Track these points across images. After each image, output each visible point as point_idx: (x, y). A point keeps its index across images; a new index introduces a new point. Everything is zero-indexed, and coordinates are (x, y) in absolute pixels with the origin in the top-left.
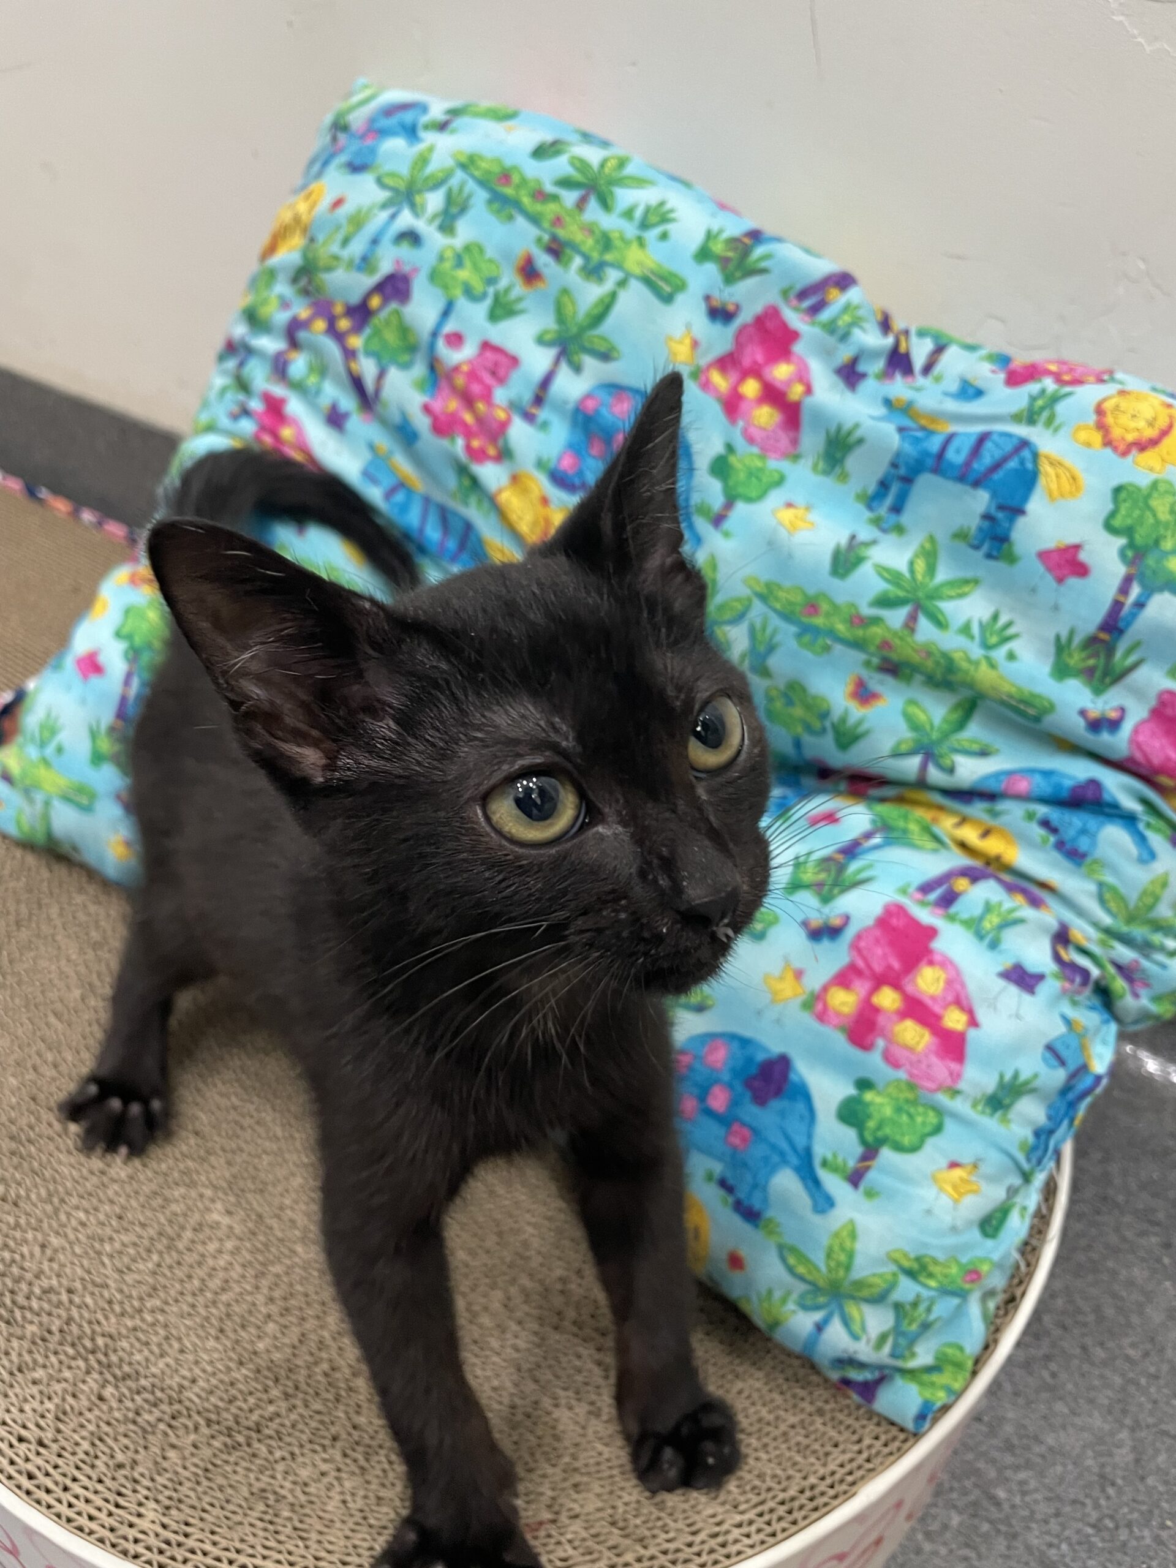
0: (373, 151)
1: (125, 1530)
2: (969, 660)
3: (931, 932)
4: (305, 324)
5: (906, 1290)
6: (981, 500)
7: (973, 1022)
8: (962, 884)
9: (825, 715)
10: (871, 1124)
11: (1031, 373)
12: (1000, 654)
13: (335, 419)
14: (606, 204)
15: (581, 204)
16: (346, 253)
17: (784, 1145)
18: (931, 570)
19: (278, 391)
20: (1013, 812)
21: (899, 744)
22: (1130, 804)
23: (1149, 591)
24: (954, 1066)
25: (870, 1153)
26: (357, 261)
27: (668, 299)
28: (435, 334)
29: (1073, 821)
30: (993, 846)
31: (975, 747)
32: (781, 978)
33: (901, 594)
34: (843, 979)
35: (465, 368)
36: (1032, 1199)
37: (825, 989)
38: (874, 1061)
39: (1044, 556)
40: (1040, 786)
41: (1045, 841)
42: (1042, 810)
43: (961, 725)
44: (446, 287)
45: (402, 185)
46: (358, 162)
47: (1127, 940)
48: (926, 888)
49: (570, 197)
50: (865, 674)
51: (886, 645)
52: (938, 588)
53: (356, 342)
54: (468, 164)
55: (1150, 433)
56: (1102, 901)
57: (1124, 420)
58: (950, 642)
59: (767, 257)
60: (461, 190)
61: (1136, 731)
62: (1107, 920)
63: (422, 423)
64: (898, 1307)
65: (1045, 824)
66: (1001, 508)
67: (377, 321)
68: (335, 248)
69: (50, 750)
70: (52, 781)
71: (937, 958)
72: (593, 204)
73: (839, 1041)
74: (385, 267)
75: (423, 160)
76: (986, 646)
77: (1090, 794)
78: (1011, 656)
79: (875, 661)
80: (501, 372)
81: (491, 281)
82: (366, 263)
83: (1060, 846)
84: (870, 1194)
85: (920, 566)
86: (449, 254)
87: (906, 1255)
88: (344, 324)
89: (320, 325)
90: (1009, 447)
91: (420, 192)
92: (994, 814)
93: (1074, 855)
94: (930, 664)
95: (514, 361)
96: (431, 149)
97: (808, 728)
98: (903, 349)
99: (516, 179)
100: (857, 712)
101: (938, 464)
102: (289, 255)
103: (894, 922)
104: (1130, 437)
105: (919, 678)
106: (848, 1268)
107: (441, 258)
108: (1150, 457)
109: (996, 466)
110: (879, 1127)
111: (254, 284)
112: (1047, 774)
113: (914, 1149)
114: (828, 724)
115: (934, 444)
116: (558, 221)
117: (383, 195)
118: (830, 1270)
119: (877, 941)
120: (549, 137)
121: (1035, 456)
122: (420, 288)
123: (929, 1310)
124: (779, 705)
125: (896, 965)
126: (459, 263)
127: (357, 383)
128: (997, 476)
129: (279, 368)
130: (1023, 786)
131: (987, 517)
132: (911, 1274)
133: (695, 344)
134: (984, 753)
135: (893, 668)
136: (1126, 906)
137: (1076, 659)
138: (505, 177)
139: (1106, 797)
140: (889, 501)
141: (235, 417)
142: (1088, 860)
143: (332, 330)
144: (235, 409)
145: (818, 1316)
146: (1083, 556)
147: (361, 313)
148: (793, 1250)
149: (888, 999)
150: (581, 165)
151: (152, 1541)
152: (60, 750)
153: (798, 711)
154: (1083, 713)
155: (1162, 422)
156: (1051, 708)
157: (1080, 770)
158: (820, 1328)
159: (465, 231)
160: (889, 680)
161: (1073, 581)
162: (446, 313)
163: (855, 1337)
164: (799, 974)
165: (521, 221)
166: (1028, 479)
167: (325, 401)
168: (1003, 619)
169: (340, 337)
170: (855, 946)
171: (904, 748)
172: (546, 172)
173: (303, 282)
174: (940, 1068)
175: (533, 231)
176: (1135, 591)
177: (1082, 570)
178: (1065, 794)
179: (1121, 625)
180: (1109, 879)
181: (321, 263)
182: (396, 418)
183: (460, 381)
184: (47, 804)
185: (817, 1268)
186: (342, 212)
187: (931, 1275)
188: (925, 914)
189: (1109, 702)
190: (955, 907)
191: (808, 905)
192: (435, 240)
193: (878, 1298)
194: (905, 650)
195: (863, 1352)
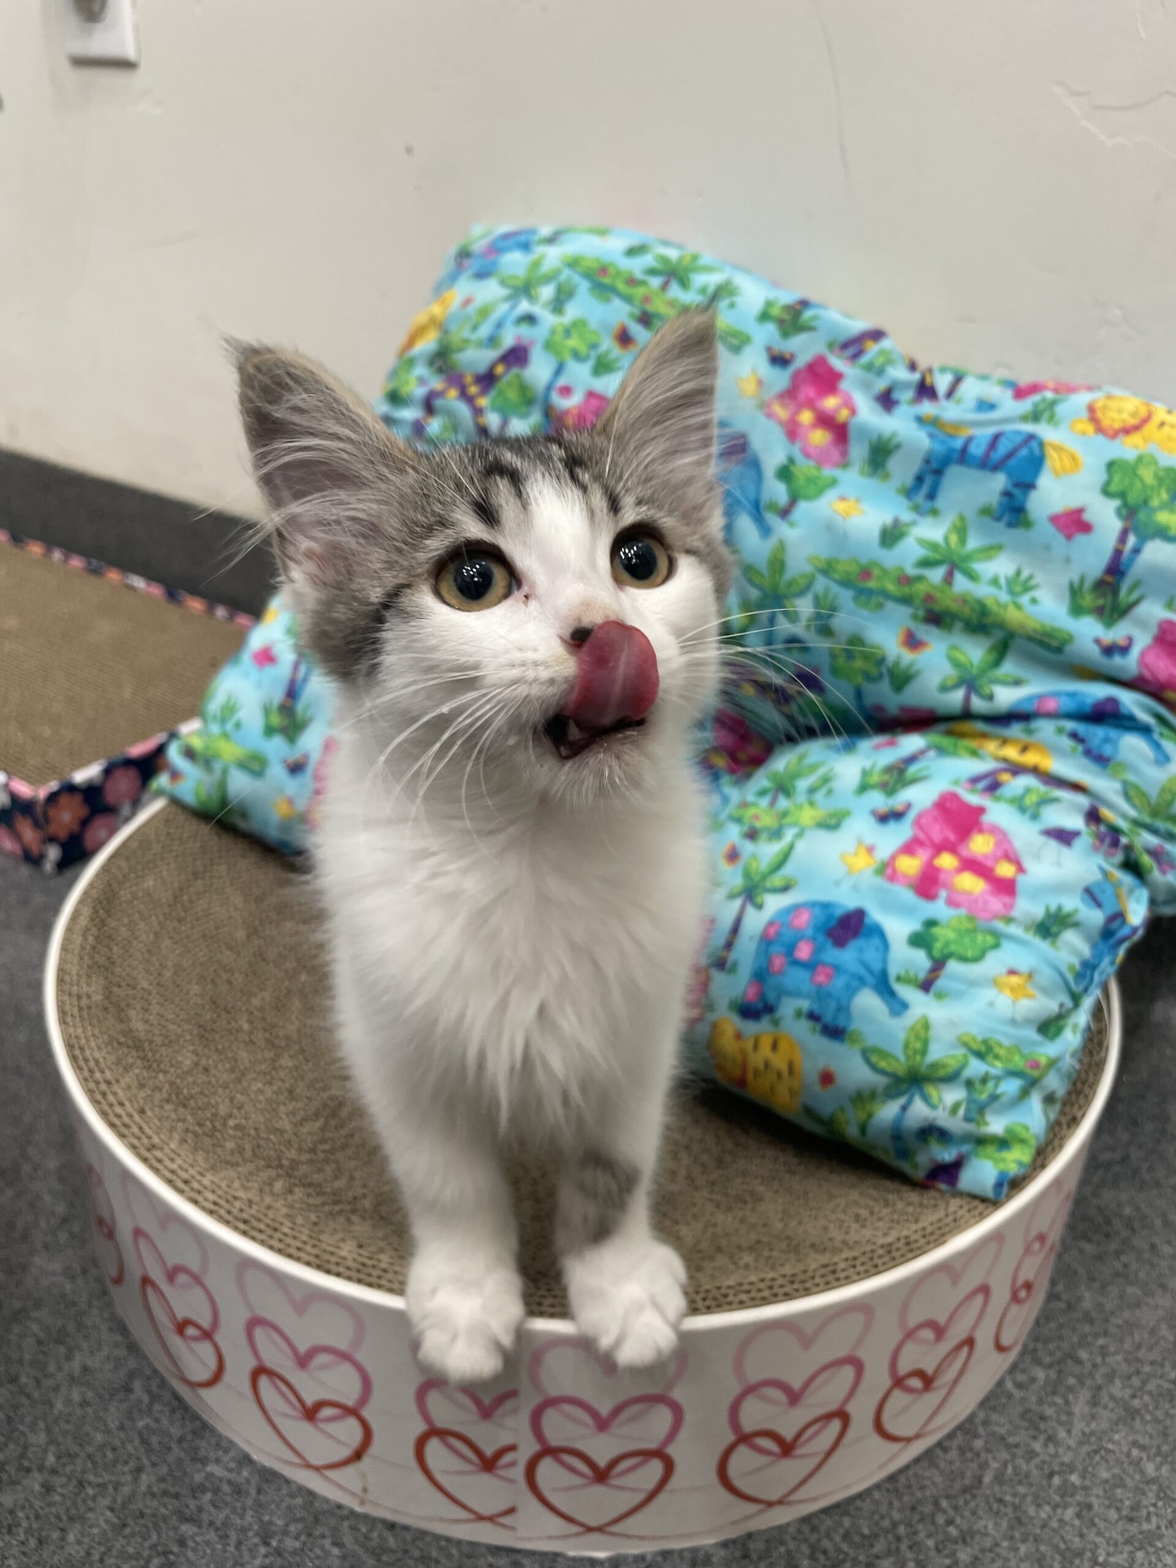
0: (495, 263)
1: (326, 1257)
2: (998, 603)
3: (981, 810)
4: (440, 394)
6: (999, 481)
7: (1021, 869)
8: (1005, 777)
9: (881, 661)
10: (938, 946)
11: (1034, 389)
12: (1025, 599)
14: (684, 284)
15: (665, 286)
16: (475, 336)
18: (963, 540)
20: (1046, 729)
21: (944, 681)
22: (1143, 717)
23: (1143, 538)
24: (1007, 899)
25: (938, 966)
26: (484, 341)
27: (736, 350)
28: (549, 388)
29: (1097, 733)
30: (1031, 758)
31: (1010, 679)
32: (856, 854)
33: (938, 557)
34: (909, 849)
35: (574, 411)
36: (1082, 1017)
37: (893, 858)
38: (939, 908)
39: (1055, 519)
40: (1066, 704)
41: (1074, 750)
42: (1070, 725)
43: (997, 663)
44: (557, 353)
45: (520, 284)
46: (483, 272)
47: (1154, 831)
48: (975, 780)
49: (655, 282)
50: (913, 626)
51: (929, 598)
52: (969, 554)
53: (483, 402)
54: (573, 263)
55: (1132, 422)
56: (1127, 796)
57: (1113, 414)
58: (982, 591)
59: (816, 318)
60: (568, 282)
61: (1143, 654)
62: (1132, 813)
64: (969, 1084)
65: (1074, 736)
66: (1017, 485)
67: (502, 384)
68: (466, 333)
69: (229, 726)
70: (229, 751)
71: (985, 826)
72: (674, 286)
73: (907, 895)
74: (508, 340)
75: (537, 264)
76: (1011, 592)
77: (1109, 708)
78: (1034, 601)
79: (921, 613)
81: (594, 346)
82: (492, 341)
83: (1088, 753)
84: (940, 996)
85: (954, 539)
86: (560, 329)
87: (974, 1039)
88: (473, 390)
89: (453, 393)
90: (1019, 440)
91: (535, 286)
92: (1030, 732)
93: (1100, 760)
94: (966, 611)
96: (543, 257)
97: (868, 677)
98: (928, 381)
99: (612, 271)
100: (907, 657)
101: (963, 456)
102: (427, 344)
103: (948, 805)
104: (1117, 425)
105: (959, 625)
106: (924, 1052)
107: (553, 332)
108: (1135, 439)
109: (1010, 455)
110: (945, 947)
111: (394, 374)
112: (1072, 695)
113: (977, 959)
114: (884, 670)
115: (958, 444)
116: (646, 299)
117: (505, 292)
118: (908, 1058)
119: (935, 819)
120: (638, 241)
121: (1041, 445)
123: (996, 1086)
124: (841, 661)
125: (952, 837)
126: (568, 335)
128: (1012, 462)
130: (1051, 705)
131: (1007, 494)
132: (980, 1055)
133: (760, 383)
134: (1017, 683)
135: (937, 618)
136: (1149, 803)
137: (1088, 600)
138: (604, 270)
139: (1123, 710)
140: (925, 490)
142: (1112, 764)
143: (464, 395)
145: (902, 1101)
146: (1087, 517)
147: (488, 380)
148: (874, 1050)
149: (947, 861)
150: (664, 260)
151: (350, 1263)
152: (238, 725)
153: (858, 664)
154: (1097, 641)
155: (1143, 412)
156: (1069, 639)
157: (1099, 691)
158: (904, 1108)
159: (572, 311)
160: (933, 629)
161: (1080, 538)
162: (559, 370)
163: (933, 1107)
164: (870, 850)
165: (616, 301)
166: (1037, 462)
168: (1025, 574)
169: (469, 399)
170: (918, 823)
171: (950, 683)
172: (636, 266)
173: (439, 363)
174: (996, 904)
175: (626, 308)
176: (1132, 540)
177: (1086, 528)
178: (1088, 709)
179: (1122, 568)
180: (1131, 777)
181: (454, 347)
184: (225, 772)
185: (897, 1059)
186: (471, 308)
187: (997, 1057)
188: (973, 799)
189: (1117, 633)
190: (1000, 792)
191: (878, 800)
192: (548, 319)
193: (951, 1078)
194: (946, 602)
195: (942, 1118)
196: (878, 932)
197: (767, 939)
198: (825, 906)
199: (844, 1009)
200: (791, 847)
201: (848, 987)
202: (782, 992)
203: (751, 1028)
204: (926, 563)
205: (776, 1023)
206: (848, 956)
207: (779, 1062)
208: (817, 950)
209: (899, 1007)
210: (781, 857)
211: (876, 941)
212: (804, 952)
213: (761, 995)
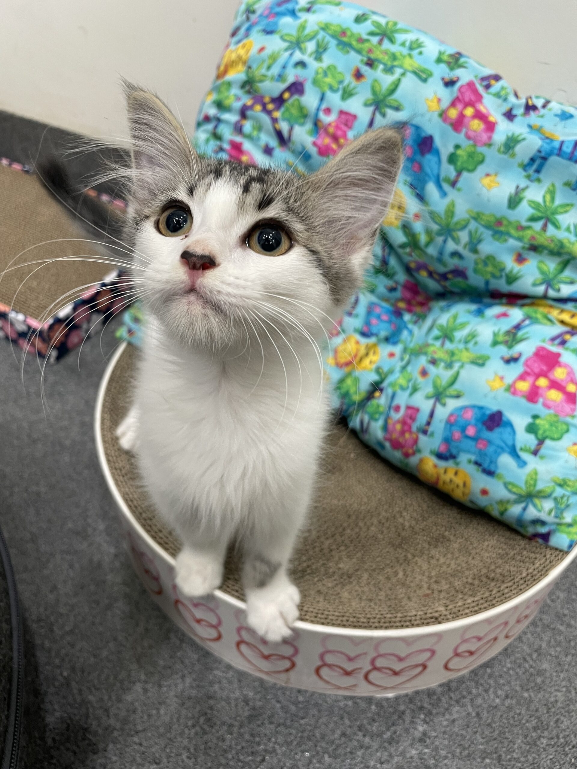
0: (276, 24)
2: (570, 243)
5: (559, 492)
8: (568, 336)
9: (502, 270)
10: (540, 432)
13: (268, 151)
14: (392, 41)
15: (380, 42)
16: (270, 73)
17: (503, 445)
18: (553, 200)
19: (238, 139)
21: (535, 281)
25: (541, 442)
26: (276, 77)
27: (425, 81)
28: (318, 109)
31: (568, 280)
32: (494, 380)
33: (539, 214)
34: (522, 377)
35: (333, 124)
37: (514, 383)
38: (539, 408)
43: (562, 271)
44: (320, 87)
45: (294, 40)
46: (269, 29)
48: (553, 339)
49: (375, 40)
50: (522, 251)
51: (532, 238)
52: (556, 208)
53: (277, 114)
54: (325, 28)
58: (561, 235)
59: (466, 62)
60: (323, 40)
63: (313, 151)
64: (555, 499)
67: (287, 104)
68: (263, 71)
72: (386, 42)
73: (523, 401)
75: (303, 27)
76: (576, 235)
79: (527, 245)
80: (350, 124)
81: (341, 82)
82: (281, 77)
84: (542, 457)
85: (548, 198)
86: (320, 71)
87: (558, 479)
88: (270, 106)
89: (258, 108)
91: (303, 42)
92: (576, 308)
94: (552, 245)
95: (355, 118)
96: (305, 22)
97: (494, 276)
99: (348, 33)
100: (517, 268)
102: (238, 74)
105: (546, 252)
106: (535, 485)
107: (317, 73)
110: (544, 432)
113: (559, 439)
114: (504, 274)
116: (370, 51)
117: (285, 45)
118: (527, 488)
120: (361, 12)
122: (308, 87)
123: (568, 500)
124: (480, 266)
126: (325, 74)
127: (279, 134)
129: (238, 129)
132: (561, 485)
134: (572, 282)
135: (535, 248)
138: (344, 33)
141: (217, 152)
143: (264, 109)
144: (216, 148)
145: (523, 505)
147: (279, 101)
148: (510, 483)
150: (377, 25)
153: (490, 269)
158: (525, 509)
159: (327, 60)
160: (533, 253)
162: (322, 99)
163: (540, 511)
164: (502, 378)
165: (353, 54)
167: (262, 143)
170: (526, 364)
171: (537, 282)
172: (362, 29)
173: (247, 88)
175: (359, 57)
181: (257, 79)
182: (300, 148)
183: (331, 130)
185: (521, 488)
186: (265, 54)
187: (568, 486)
188: (554, 349)
190: (567, 345)
191: (502, 350)
192: (313, 65)
193: (547, 496)
194: (541, 240)
195: (543, 516)
197: (450, 422)
198: (481, 408)
199: (493, 462)
200: (458, 372)
201: (496, 452)
202: (460, 450)
203: (442, 464)
204: (533, 219)
205: (457, 464)
206: (495, 436)
207: (458, 480)
208: (478, 431)
210: (453, 379)
212: (471, 431)
213: (449, 450)
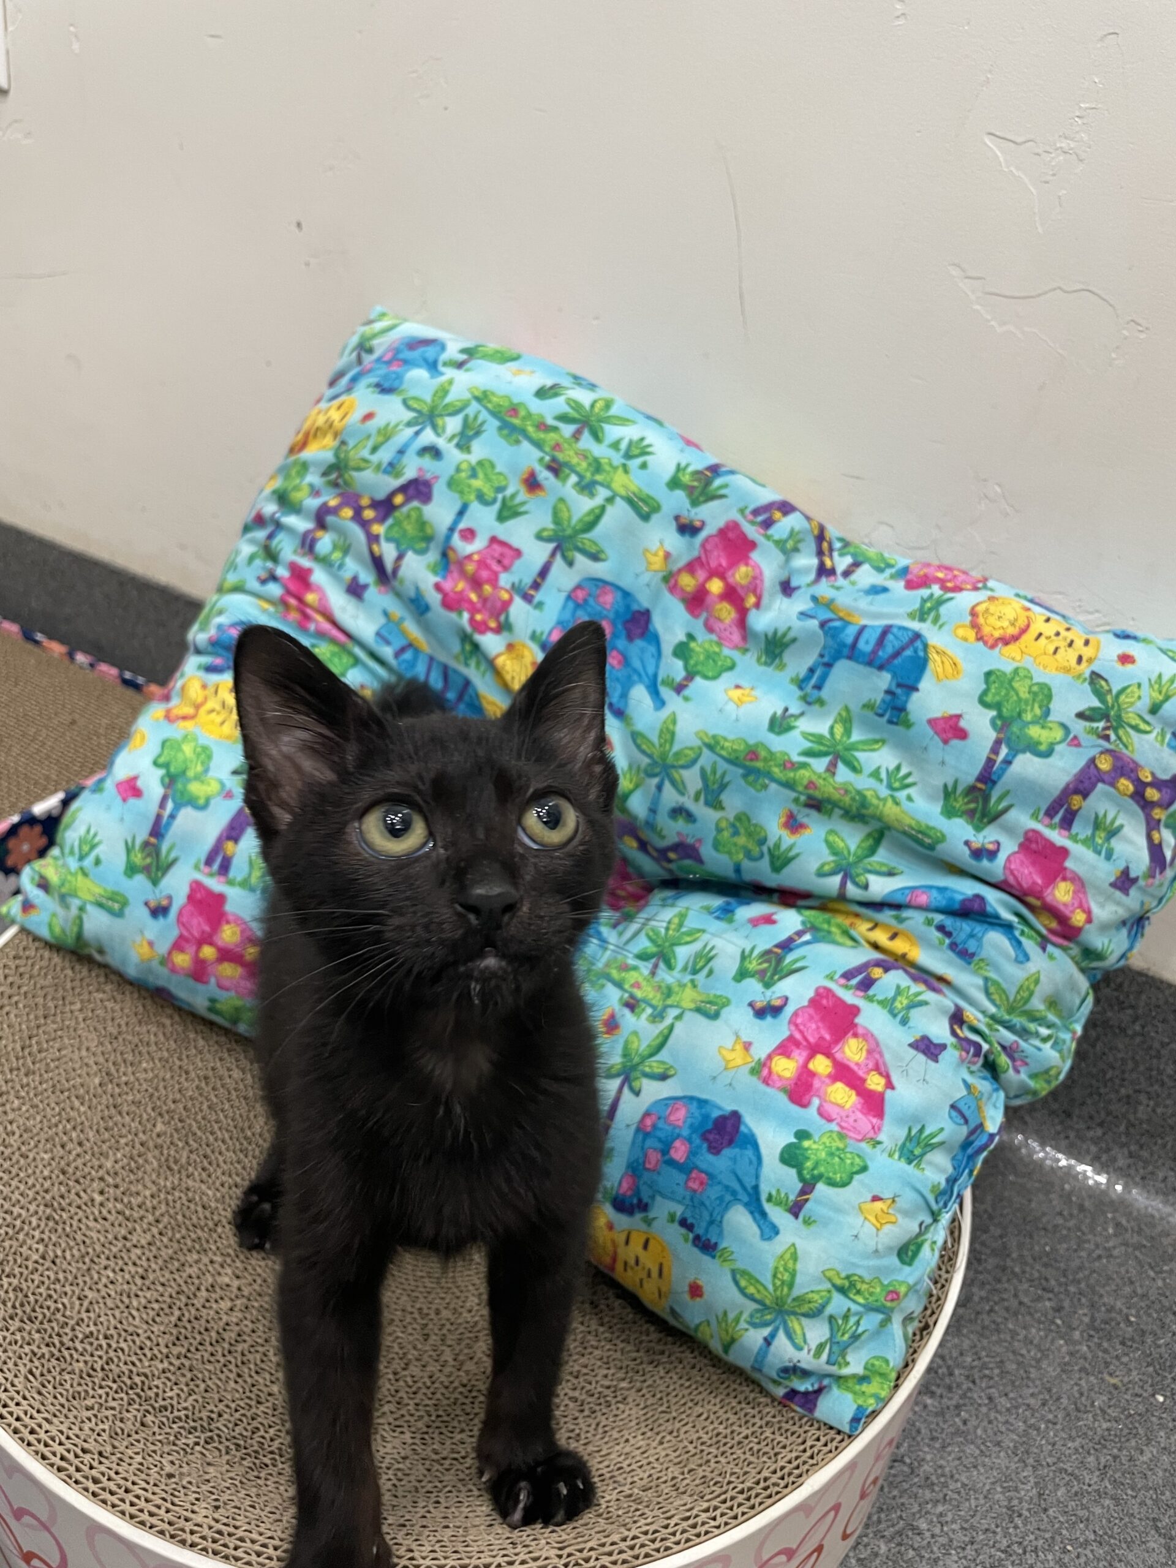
0: (400, 377)
2: (878, 798)
3: (855, 1010)
4: (335, 511)
5: (839, 1304)
7: (890, 1085)
8: (877, 972)
9: (763, 841)
10: (809, 1164)
11: (923, 580)
12: (902, 795)
13: (355, 590)
14: (597, 436)
15: (577, 435)
16: (375, 458)
18: (847, 732)
19: (305, 562)
20: (915, 919)
21: (823, 865)
22: (1006, 915)
23: (1015, 752)
24: (875, 1120)
25: (808, 1188)
26: (384, 465)
27: (645, 517)
28: (452, 530)
30: (899, 946)
31: (884, 869)
32: (733, 1050)
33: (823, 747)
34: (784, 1049)
35: (476, 557)
36: (940, 1233)
37: (770, 1057)
38: (810, 1116)
39: (932, 722)
43: (872, 851)
44: (461, 492)
45: (425, 410)
46: (386, 385)
47: (1010, 1028)
48: (848, 975)
49: (567, 429)
50: (794, 808)
51: (811, 785)
52: (853, 744)
53: (378, 529)
54: (482, 398)
55: (1012, 631)
56: (988, 994)
57: (992, 620)
58: (862, 783)
59: (725, 486)
60: (476, 418)
61: (1008, 860)
62: (993, 1010)
63: (434, 598)
64: (832, 1320)
66: (899, 685)
68: (365, 453)
69: (88, 862)
70: (87, 890)
71: (860, 1031)
72: (586, 436)
73: (782, 1100)
75: (443, 391)
76: (890, 787)
78: (909, 798)
79: (803, 798)
80: (506, 562)
81: (500, 489)
82: (392, 468)
84: (808, 1222)
85: (839, 730)
86: (465, 466)
87: (839, 1275)
88: (369, 514)
89: (348, 512)
90: (905, 639)
91: (441, 415)
92: (900, 921)
94: (847, 800)
95: (518, 553)
96: (451, 382)
97: (748, 855)
99: (522, 413)
100: (788, 839)
102: (320, 452)
103: (824, 1001)
104: (997, 634)
105: (838, 812)
106: (791, 1285)
107: (458, 470)
108: (1012, 650)
109: (897, 654)
111: (284, 472)
112: (942, 890)
113: (845, 1183)
114: (765, 849)
115: (850, 633)
116: (557, 447)
117: (409, 415)
118: (776, 1288)
119: (811, 1017)
120: (549, 383)
121: (926, 646)
122: (439, 490)
123: (858, 1324)
124: (726, 835)
125: (827, 1037)
126: (474, 475)
127: (377, 563)
128: (897, 661)
129: (308, 544)
130: (923, 899)
131: (888, 692)
132: (843, 1291)
133: (668, 554)
134: (891, 874)
135: (816, 804)
136: (1008, 999)
137: (959, 804)
138: (514, 410)
141: (263, 582)
143: (358, 517)
144: (264, 575)
145: (767, 1331)
146: (962, 724)
147: (385, 507)
148: (744, 1274)
149: (821, 1065)
150: (575, 404)
152: (97, 862)
153: (742, 840)
154: (967, 843)
155: (1022, 623)
156: (942, 838)
157: (967, 888)
158: (770, 1341)
159: (479, 450)
160: (814, 813)
161: (955, 743)
162: (461, 513)
163: (799, 1348)
164: (747, 1046)
165: (526, 445)
166: (920, 665)
167: (347, 575)
168: (904, 771)
169: (364, 524)
170: (793, 1022)
171: (827, 868)
172: (547, 409)
173: (333, 476)
174: (865, 1123)
175: (537, 454)
176: (1004, 751)
177: (962, 735)
178: (957, 906)
179: (994, 777)
180: (992, 975)
181: (352, 464)
182: (412, 593)
183: (470, 568)
184: (82, 910)
185: (765, 1287)
186: (373, 424)
187: (859, 1292)
188: (848, 996)
189: (988, 837)
190: (871, 992)
191: (754, 989)
192: (453, 455)
193: (816, 1313)
194: (827, 790)
195: (805, 1360)
196: (752, 1142)
199: (715, 1222)
200: (671, 1028)
203: (623, 1222)
204: (810, 753)
205: (649, 1222)
209: (770, 1231)
210: (660, 1039)
211: (749, 1153)
